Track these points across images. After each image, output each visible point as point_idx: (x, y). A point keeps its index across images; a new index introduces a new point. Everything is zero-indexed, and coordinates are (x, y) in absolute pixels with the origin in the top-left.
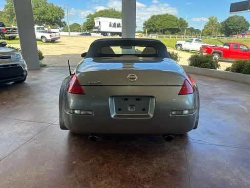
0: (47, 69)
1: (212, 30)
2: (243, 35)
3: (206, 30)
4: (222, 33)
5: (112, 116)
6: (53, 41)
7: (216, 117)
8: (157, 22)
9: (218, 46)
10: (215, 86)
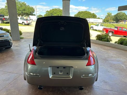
0: (23, 40)
1: (109, 19)
2: (125, 22)
3: (106, 19)
4: (114, 21)
5: (50, 77)
6: (28, 24)
7: (108, 72)
8: (81, 15)
9: (112, 28)
10: (109, 52)
